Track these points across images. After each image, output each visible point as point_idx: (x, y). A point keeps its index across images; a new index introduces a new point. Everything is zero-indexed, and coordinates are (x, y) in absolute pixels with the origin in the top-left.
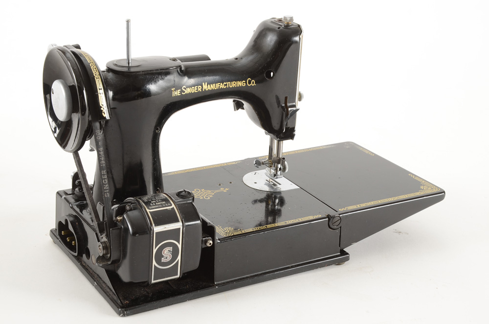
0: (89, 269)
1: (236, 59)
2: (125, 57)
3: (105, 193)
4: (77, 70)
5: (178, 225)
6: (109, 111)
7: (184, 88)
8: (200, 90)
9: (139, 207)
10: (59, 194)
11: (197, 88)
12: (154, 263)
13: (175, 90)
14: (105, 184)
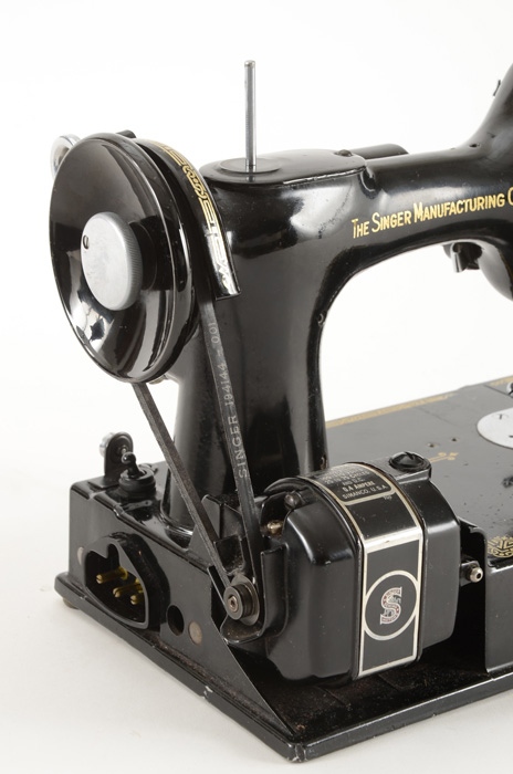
0: (183, 658)
1: (474, 146)
2: (243, 154)
3: (238, 467)
4: (159, 182)
5: (413, 534)
6: (233, 276)
7: (377, 218)
8: (408, 220)
9: (317, 496)
10: (75, 489)
11: (403, 216)
12: (365, 627)
13: (358, 223)
14: (238, 448)
